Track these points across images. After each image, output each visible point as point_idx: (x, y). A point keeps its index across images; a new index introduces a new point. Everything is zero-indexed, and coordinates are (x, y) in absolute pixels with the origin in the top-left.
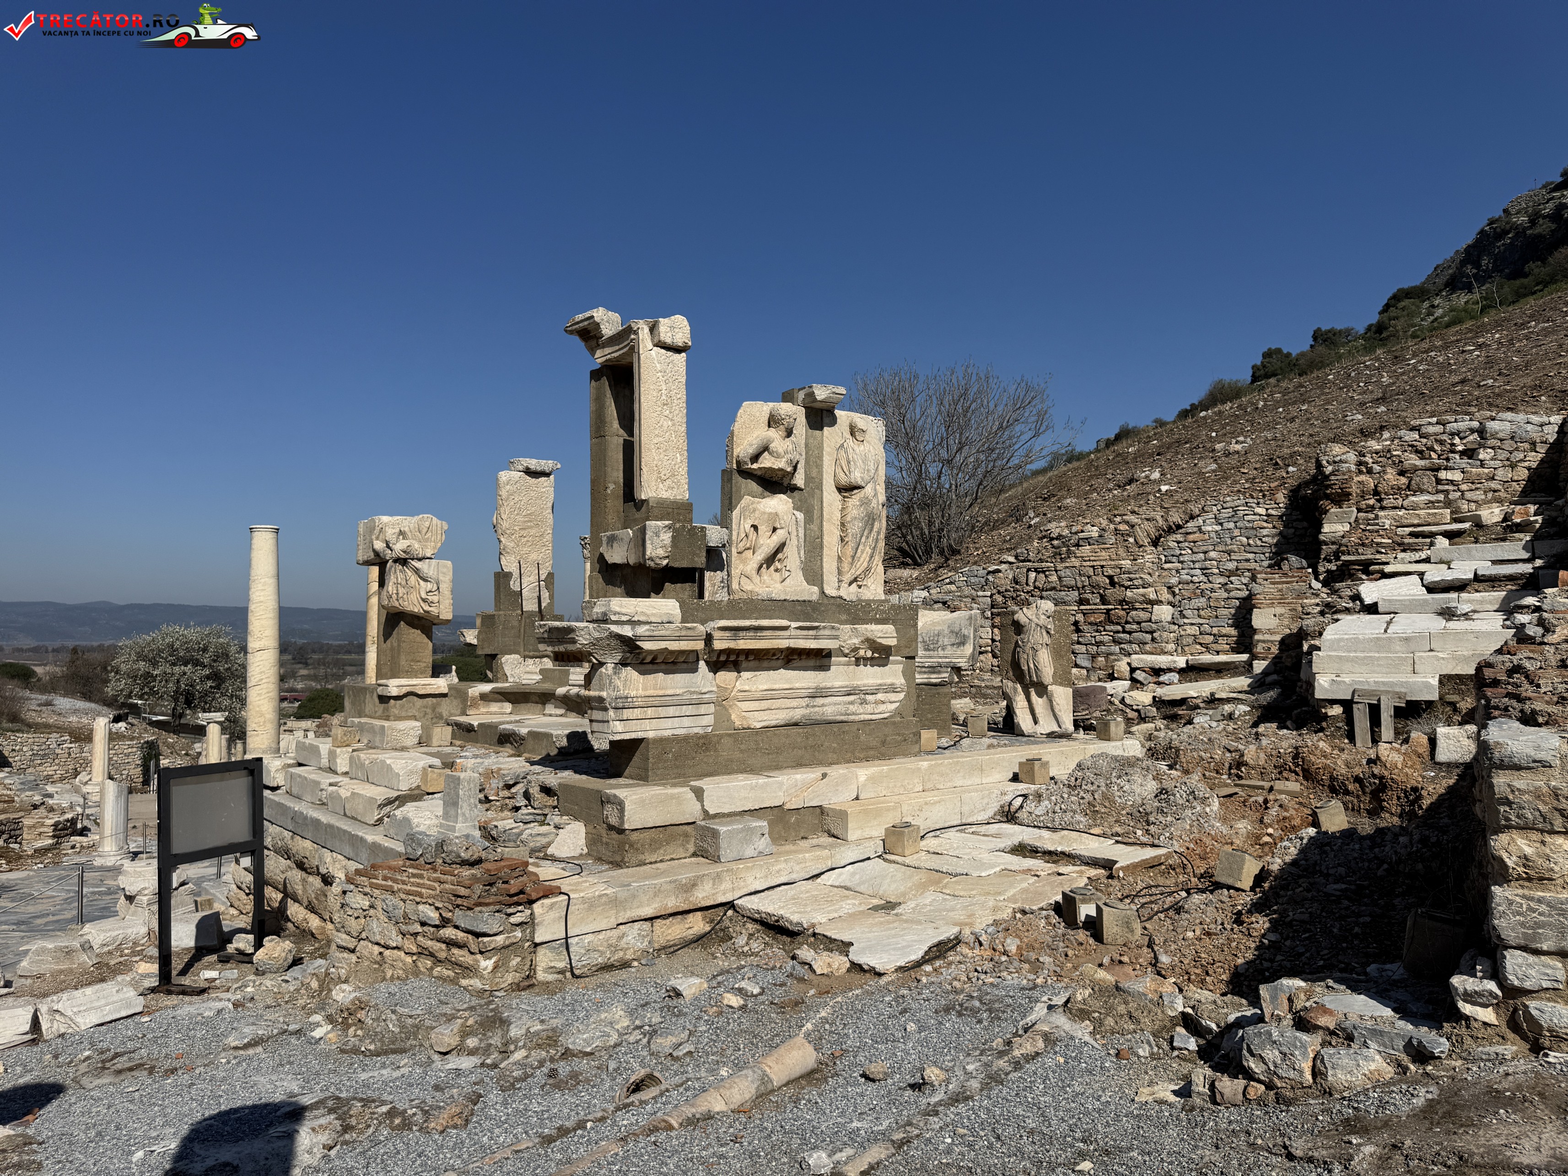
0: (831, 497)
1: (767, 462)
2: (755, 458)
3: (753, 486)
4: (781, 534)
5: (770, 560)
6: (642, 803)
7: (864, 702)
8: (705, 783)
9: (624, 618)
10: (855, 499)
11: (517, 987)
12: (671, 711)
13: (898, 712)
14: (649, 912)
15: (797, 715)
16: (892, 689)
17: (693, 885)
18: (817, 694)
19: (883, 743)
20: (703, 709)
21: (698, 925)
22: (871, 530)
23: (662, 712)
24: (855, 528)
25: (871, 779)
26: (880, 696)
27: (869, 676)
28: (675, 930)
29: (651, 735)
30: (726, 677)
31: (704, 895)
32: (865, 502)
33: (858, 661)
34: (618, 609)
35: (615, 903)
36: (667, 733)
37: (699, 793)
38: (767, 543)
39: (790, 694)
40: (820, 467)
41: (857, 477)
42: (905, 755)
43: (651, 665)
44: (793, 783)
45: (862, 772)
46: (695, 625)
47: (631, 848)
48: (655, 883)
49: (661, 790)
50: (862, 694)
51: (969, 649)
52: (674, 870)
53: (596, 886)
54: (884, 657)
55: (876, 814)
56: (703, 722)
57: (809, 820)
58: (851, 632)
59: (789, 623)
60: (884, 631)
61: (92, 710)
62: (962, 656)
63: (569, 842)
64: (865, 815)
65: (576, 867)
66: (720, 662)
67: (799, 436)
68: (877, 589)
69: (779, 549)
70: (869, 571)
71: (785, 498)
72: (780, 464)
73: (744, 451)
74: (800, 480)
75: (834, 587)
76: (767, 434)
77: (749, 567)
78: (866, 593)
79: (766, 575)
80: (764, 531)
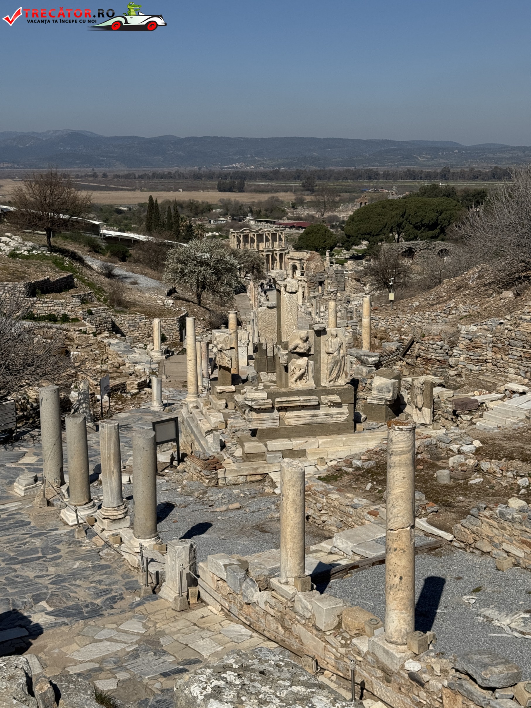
0: (323, 356)
1: (298, 350)
2: (295, 349)
3: (296, 355)
4: (303, 370)
5: (301, 377)
6: (249, 447)
7: (332, 417)
8: (268, 443)
10: (331, 357)
11: (214, 486)
12: (265, 422)
13: (345, 420)
14: (245, 474)
15: (308, 421)
16: (343, 413)
17: (257, 469)
18: (314, 416)
19: (339, 429)
20: (275, 421)
21: (259, 478)
23: (263, 422)
24: (331, 366)
25: (324, 443)
26: (339, 416)
27: (334, 410)
28: (253, 478)
29: (260, 428)
30: (282, 413)
31: (260, 471)
32: (334, 357)
33: (330, 406)
35: (236, 471)
36: (264, 427)
37: (266, 446)
38: (298, 373)
39: (305, 416)
40: (320, 347)
42: (347, 433)
43: (259, 411)
44: (296, 443)
45: (321, 440)
46: (270, 401)
47: (247, 457)
48: (247, 468)
49: (257, 444)
50: (331, 415)
51: (391, 394)
52: (255, 464)
53: (233, 467)
54: (339, 405)
55: (319, 453)
56: (276, 424)
57: (301, 454)
58: (325, 399)
59: (302, 398)
60: (335, 398)
61: (156, 288)
62: (389, 396)
63: (238, 453)
64: (314, 454)
65: (236, 460)
66: (280, 409)
67: (311, 339)
68: (342, 382)
69: (303, 374)
70: (337, 377)
71: (306, 358)
72: (302, 351)
73: (291, 347)
74: (312, 352)
75: (324, 383)
76: (298, 342)
77: (293, 380)
78: (337, 384)
79: (298, 382)
80: (297, 369)
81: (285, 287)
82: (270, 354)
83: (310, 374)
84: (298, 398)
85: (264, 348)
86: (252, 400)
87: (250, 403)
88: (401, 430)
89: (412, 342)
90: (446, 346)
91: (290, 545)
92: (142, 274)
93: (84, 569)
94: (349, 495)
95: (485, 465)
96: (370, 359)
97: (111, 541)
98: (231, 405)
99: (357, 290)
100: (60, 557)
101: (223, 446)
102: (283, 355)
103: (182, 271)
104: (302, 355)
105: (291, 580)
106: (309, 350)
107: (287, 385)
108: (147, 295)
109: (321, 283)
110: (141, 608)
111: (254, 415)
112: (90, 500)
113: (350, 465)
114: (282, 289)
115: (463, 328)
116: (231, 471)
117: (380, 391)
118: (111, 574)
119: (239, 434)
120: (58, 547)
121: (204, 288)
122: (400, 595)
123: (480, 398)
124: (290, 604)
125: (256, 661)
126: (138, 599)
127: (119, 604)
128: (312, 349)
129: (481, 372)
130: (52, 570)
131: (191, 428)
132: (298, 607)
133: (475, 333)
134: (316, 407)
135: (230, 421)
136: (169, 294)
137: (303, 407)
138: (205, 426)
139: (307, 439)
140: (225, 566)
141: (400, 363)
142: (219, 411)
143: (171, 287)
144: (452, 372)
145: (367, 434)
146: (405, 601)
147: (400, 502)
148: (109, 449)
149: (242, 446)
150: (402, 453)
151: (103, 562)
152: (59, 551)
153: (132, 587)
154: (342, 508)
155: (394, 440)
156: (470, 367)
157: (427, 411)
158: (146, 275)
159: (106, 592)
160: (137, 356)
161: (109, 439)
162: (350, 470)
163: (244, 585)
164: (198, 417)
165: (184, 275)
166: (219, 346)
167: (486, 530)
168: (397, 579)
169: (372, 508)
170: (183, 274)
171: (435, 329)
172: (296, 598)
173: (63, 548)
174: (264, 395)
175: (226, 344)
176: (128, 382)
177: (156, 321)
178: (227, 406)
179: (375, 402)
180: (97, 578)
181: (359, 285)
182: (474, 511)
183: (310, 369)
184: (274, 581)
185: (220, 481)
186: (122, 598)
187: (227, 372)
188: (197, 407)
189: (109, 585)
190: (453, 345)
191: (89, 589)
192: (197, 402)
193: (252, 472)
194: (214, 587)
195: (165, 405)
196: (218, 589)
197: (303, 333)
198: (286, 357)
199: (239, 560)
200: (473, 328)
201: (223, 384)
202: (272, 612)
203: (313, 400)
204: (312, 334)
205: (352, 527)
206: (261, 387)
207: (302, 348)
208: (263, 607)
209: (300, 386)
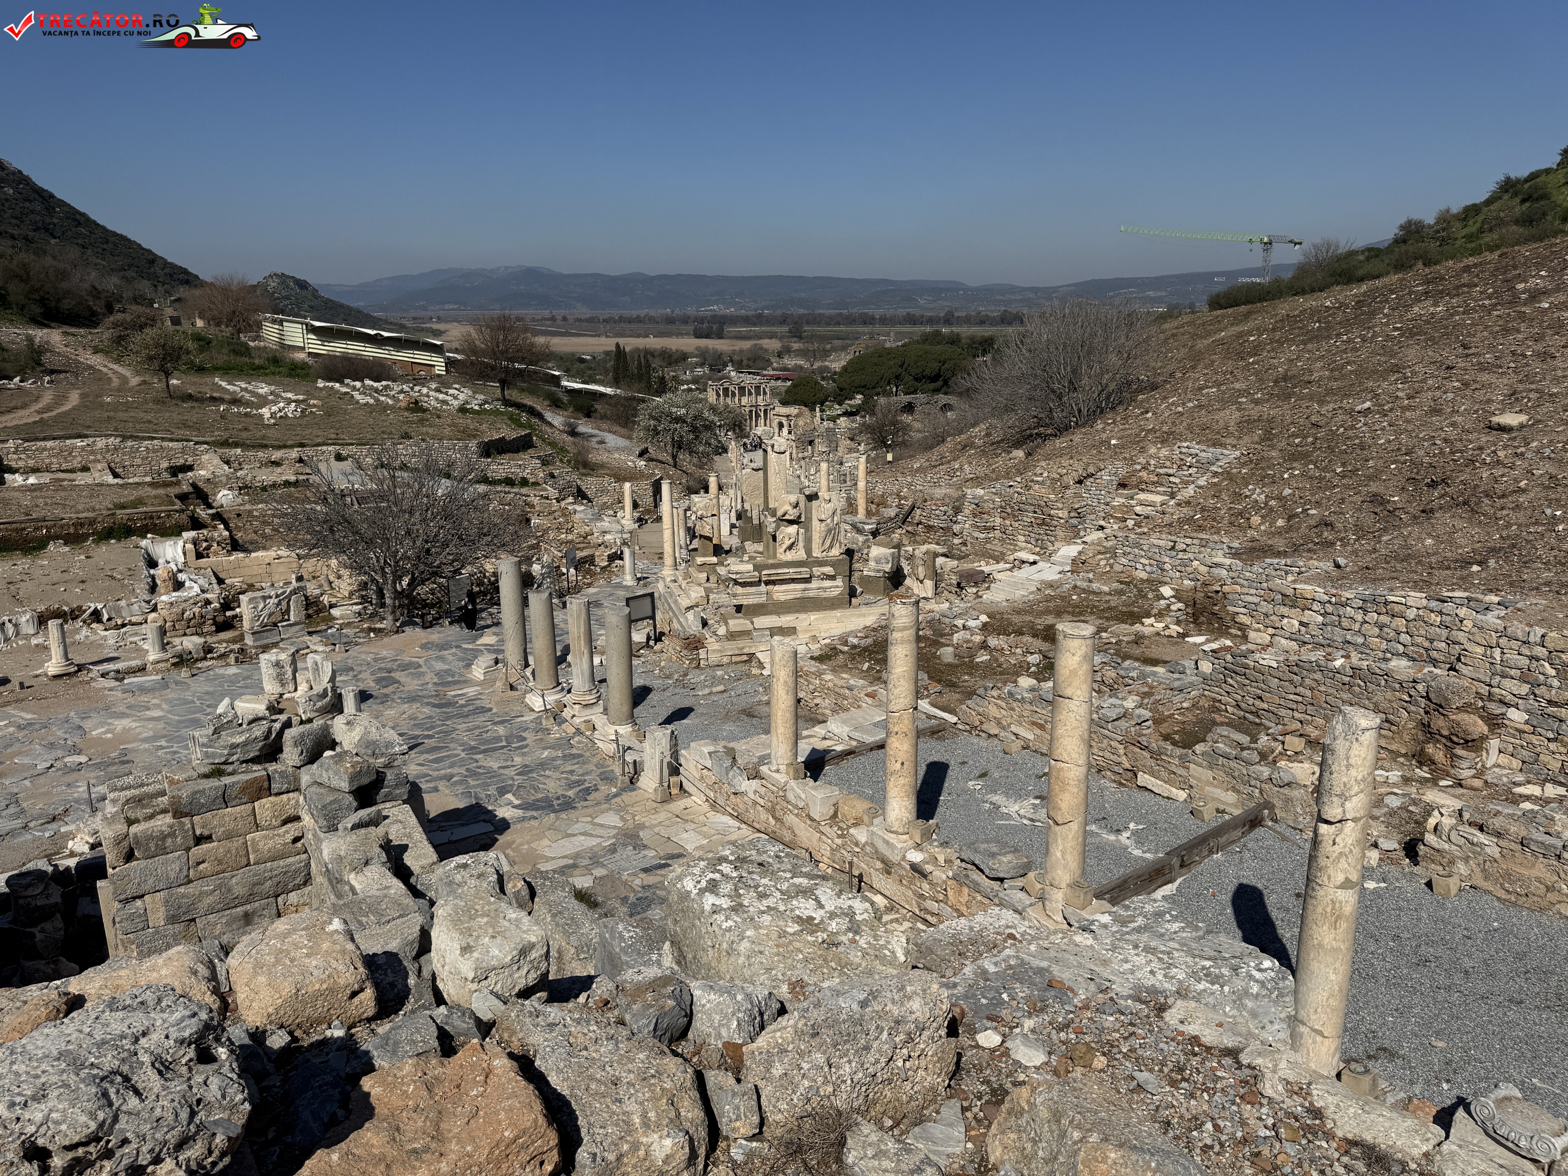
0: (815, 523)
1: (787, 517)
2: (784, 515)
4: (792, 539)
5: (790, 548)
6: (734, 625)
7: (825, 592)
8: (754, 620)
9: (734, 572)
10: (823, 524)
11: (695, 668)
12: (751, 597)
13: (840, 594)
14: (729, 654)
15: (798, 596)
16: (837, 587)
17: (743, 648)
18: (805, 590)
19: (833, 605)
20: (762, 596)
21: (745, 658)
22: (830, 534)
23: (748, 597)
24: (823, 534)
25: (816, 619)
26: (832, 589)
27: (827, 583)
28: (738, 659)
29: (745, 603)
30: (770, 587)
31: (746, 651)
32: (827, 525)
33: (822, 579)
35: (720, 651)
36: (750, 603)
37: (752, 623)
38: (788, 543)
39: (795, 590)
41: (823, 517)
42: (842, 608)
43: (744, 585)
44: (785, 620)
45: (813, 617)
46: (756, 573)
47: (732, 636)
48: (732, 647)
49: (742, 621)
50: (824, 589)
51: (890, 565)
52: (740, 643)
53: (716, 646)
54: (832, 578)
55: (810, 631)
56: (763, 599)
57: (791, 631)
58: (817, 571)
59: (791, 570)
60: (829, 570)
61: (626, 447)
62: (888, 568)
63: (722, 631)
64: (806, 631)
65: (719, 639)
66: (767, 583)
67: (802, 505)
68: (836, 552)
69: (793, 544)
70: (831, 547)
71: (796, 526)
72: (792, 518)
73: (779, 513)
74: (803, 519)
75: (816, 553)
76: (787, 507)
77: (782, 550)
78: (830, 554)
79: (788, 552)
80: (787, 538)
81: (773, 446)
82: (756, 522)
83: (801, 544)
84: (787, 570)
85: (749, 515)
86: (737, 573)
87: (734, 576)
88: (904, 603)
89: (913, 508)
90: (951, 512)
91: (781, 730)
92: (610, 432)
93: (554, 759)
94: (844, 676)
95: (993, 642)
96: (867, 527)
97: (583, 728)
98: (713, 579)
99: (850, 450)
100: (526, 746)
101: (705, 623)
102: (770, 523)
103: (655, 429)
104: (791, 522)
105: (783, 768)
106: (799, 517)
107: (775, 556)
108: (616, 456)
109: (811, 443)
110: (618, 799)
111: (739, 590)
112: (559, 684)
113: (846, 643)
114: (769, 449)
115: (969, 491)
116: (714, 651)
117: (878, 561)
118: (584, 763)
119: (722, 610)
120: (524, 734)
121: (680, 448)
122: (902, 781)
123: (987, 569)
124: (781, 793)
125: (754, 852)
126: (614, 790)
127: (594, 796)
128: (803, 516)
129: (988, 540)
130: (518, 760)
131: (669, 604)
132: (791, 796)
133: (982, 497)
134: (807, 580)
135: (712, 596)
136: (641, 455)
137: (793, 581)
138: (685, 602)
139: (797, 615)
140: (710, 754)
141: (899, 531)
142: (700, 585)
143: (643, 447)
144: (956, 541)
145: (864, 609)
146: (907, 787)
147: (902, 682)
148: (579, 628)
149: (726, 624)
150: (905, 629)
151: (574, 751)
152: (525, 739)
153: (607, 777)
154: (837, 690)
155: (896, 615)
156: (976, 534)
157: (929, 584)
158: (614, 433)
159: (578, 783)
160: (607, 524)
161: (579, 616)
162: (846, 648)
163: (731, 774)
164: (677, 592)
165: (658, 433)
166: (699, 513)
167: (993, 711)
168: (898, 765)
169: (870, 690)
170: (656, 433)
171: (939, 492)
172: (788, 787)
173: (530, 737)
174: (750, 567)
175: (707, 511)
176: (597, 554)
177: (627, 485)
178: (708, 580)
179: (870, 574)
180: (569, 768)
181: (853, 445)
182: (981, 691)
183: (801, 538)
184: (764, 769)
185: (702, 662)
186: (597, 790)
187: (708, 542)
188: (675, 581)
189: (582, 775)
190: (957, 510)
191: (559, 779)
192: (675, 575)
193: (737, 652)
194: (697, 776)
195: (639, 579)
196: (702, 778)
197: (793, 498)
198: (774, 525)
199: (725, 747)
200: (980, 492)
201: (704, 556)
202: (761, 801)
203: (804, 572)
204: (802, 499)
205: (848, 710)
206: (746, 558)
207: (792, 514)
208: (752, 796)
209: (790, 556)
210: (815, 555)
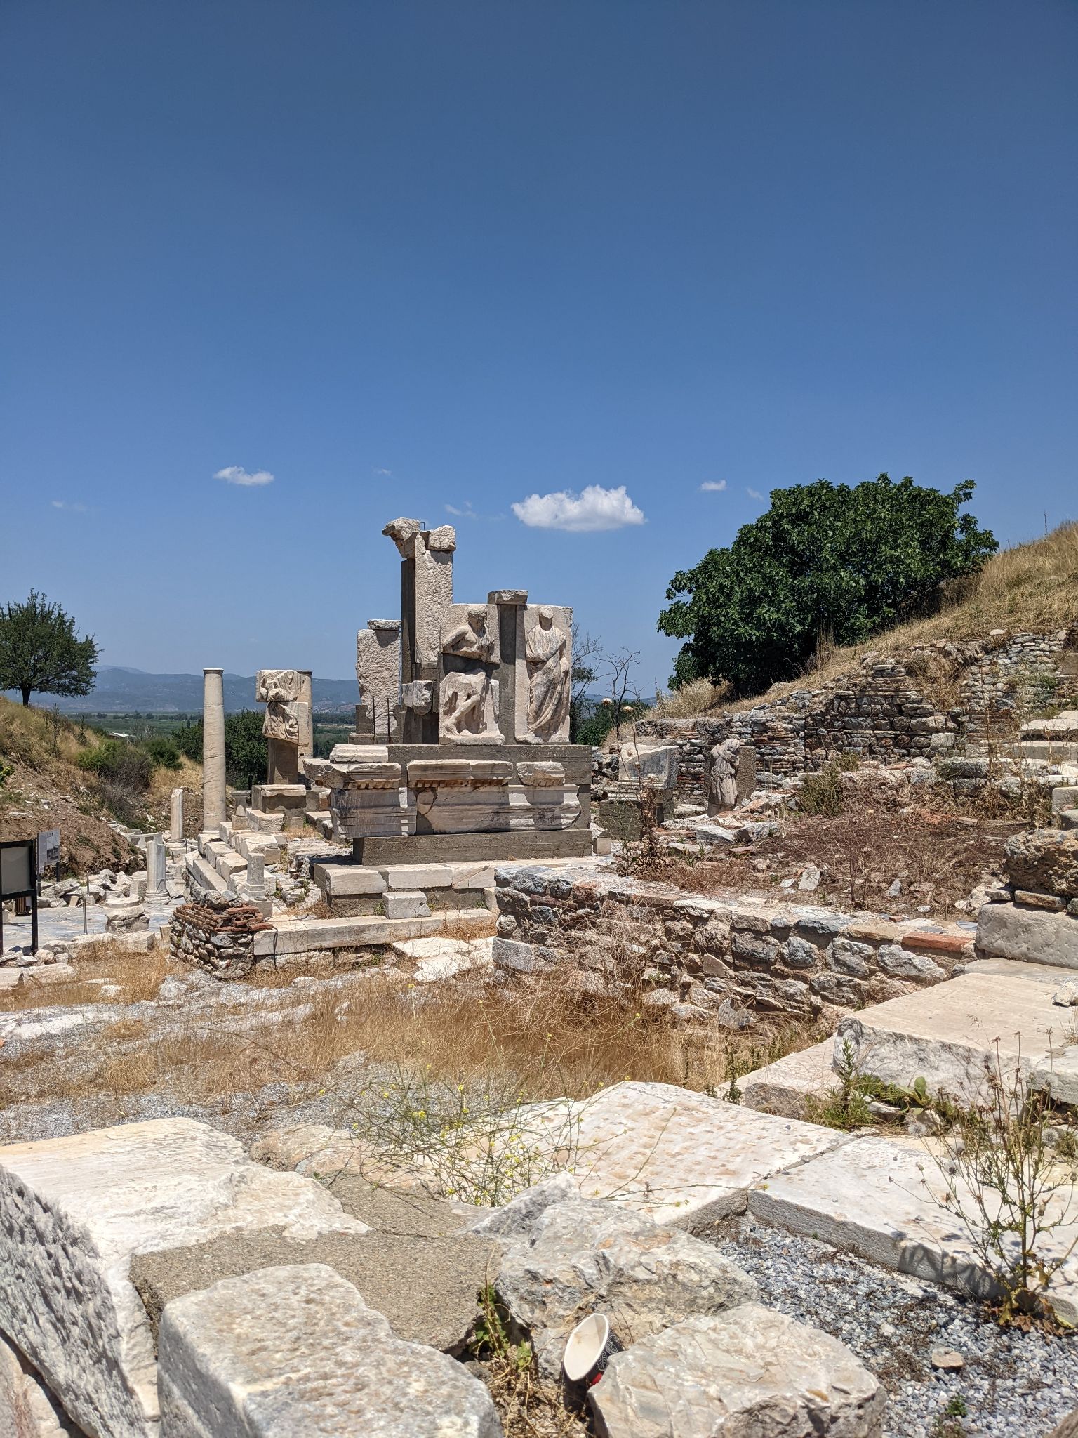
1: (462, 650)
2: (456, 645)
4: (474, 698)
5: (469, 716)
6: (342, 877)
7: (542, 817)
8: (392, 868)
9: (345, 760)
10: (539, 670)
11: (241, 979)
12: (383, 821)
13: (572, 825)
15: (484, 825)
16: (568, 808)
17: (362, 933)
19: (558, 847)
20: (406, 820)
22: (553, 692)
23: (376, 821)
24: (539, 692)
26: (557, 813)
29: (367, 836)
30: (424, 801)
31: (368, 938)
32: (548, 672)
34: (341, 754)
37: (385, 876)
38: (463, 704)
41: (540, 654)
42: (577, 855)
44: (458, 873)
46: (395, 764)
47: (336, 906)
48: (335, 927)
49: (360, 872)
50: (540, 812)
51: (664, 776)
52: (356, 921)
53: (298, 926)
56: (408, 829)
57: (471, 898)
58: (527, 768)
59: (472, 762)
60: (552, 767)
62: (660, 781)
63: (312, 898)
65: (305, 915)
66: (419, 790)
67: (494, 625)
68: (564, 734)
69: (475, 709)
70: (554, 721)
71: (481, 673)
72: (474, 649)
73: (447, 640)
74: (496, 659)
76: (464, 627)
77: (451, 722)
78: (553, 737)
79: (463, 726)
80: (462, 696)
81: (426, 536)
82: (381, 730)
83: (491, 712)
84: (463, 762)
85: (369, 715)
86: (351, 762)
87: (344, 769)
102: (419, 688)
104: (470, 664)
106: (490, 649)
114: (419, 541)
116: (290, 935)
117: (638, 769)
128: (496, 651)
137: (475, 787)
138: (232, 862)
139: (484, 863)
142: (267, 834)
149: (324, 881)
166: (272, 693)
174: (381, 751)
178: (285, 826)
183: (491, 698)
187: (288, 757)
188: (219, 840)
193: (347, 940)
197: (473, 608)
198: (426, 692)
201: (279, 782)
203: (500, 768)
204: (495, 613)
207: (473, 644)
209: (466, 736)
210: (519, 737)
